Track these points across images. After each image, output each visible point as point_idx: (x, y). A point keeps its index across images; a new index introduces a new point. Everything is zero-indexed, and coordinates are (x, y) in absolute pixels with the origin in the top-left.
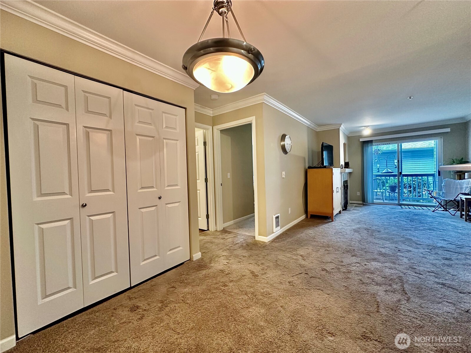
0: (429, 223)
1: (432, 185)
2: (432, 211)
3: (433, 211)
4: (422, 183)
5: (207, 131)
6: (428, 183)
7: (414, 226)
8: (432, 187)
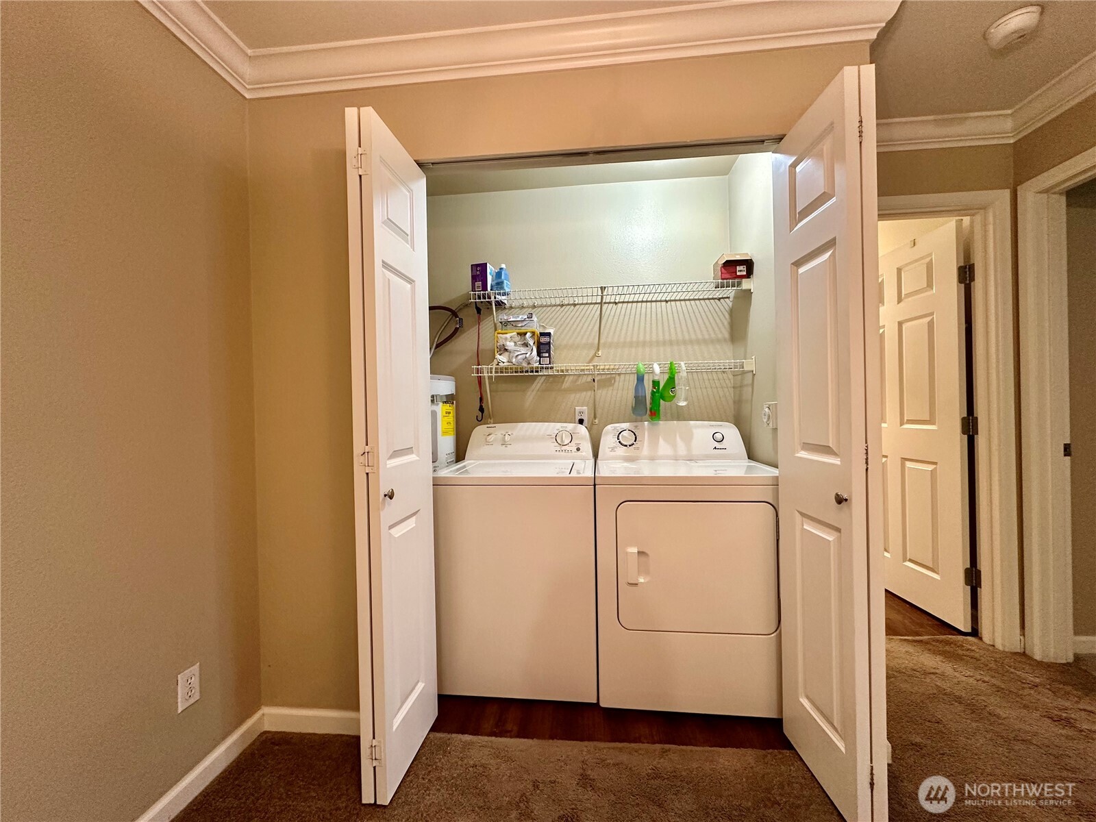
5: (978, 218)
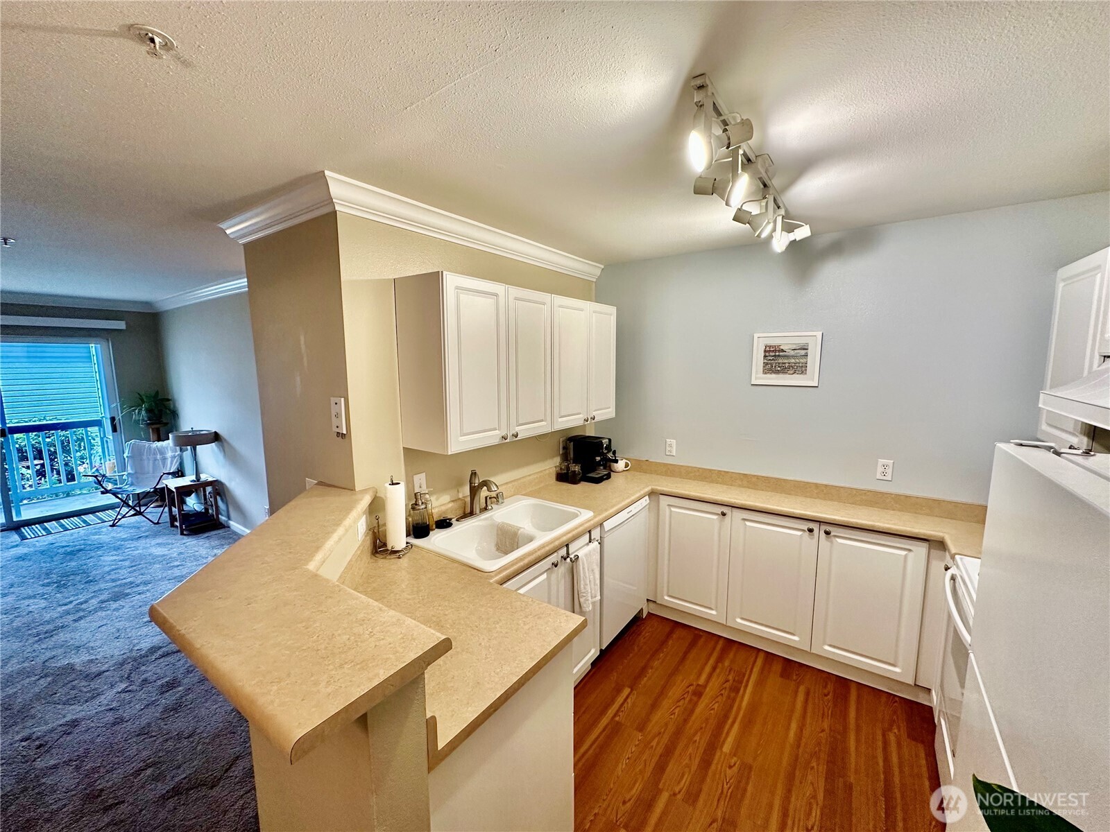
0: (109, 573)
1: (98, 440)
2: (110, 526)
3: (113, 525)
4: (72, 437)
6: (87, 436)
7: (71, 602)
8: (100, 444)
